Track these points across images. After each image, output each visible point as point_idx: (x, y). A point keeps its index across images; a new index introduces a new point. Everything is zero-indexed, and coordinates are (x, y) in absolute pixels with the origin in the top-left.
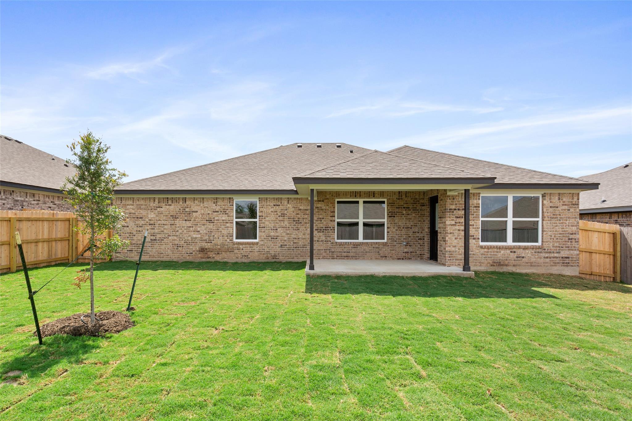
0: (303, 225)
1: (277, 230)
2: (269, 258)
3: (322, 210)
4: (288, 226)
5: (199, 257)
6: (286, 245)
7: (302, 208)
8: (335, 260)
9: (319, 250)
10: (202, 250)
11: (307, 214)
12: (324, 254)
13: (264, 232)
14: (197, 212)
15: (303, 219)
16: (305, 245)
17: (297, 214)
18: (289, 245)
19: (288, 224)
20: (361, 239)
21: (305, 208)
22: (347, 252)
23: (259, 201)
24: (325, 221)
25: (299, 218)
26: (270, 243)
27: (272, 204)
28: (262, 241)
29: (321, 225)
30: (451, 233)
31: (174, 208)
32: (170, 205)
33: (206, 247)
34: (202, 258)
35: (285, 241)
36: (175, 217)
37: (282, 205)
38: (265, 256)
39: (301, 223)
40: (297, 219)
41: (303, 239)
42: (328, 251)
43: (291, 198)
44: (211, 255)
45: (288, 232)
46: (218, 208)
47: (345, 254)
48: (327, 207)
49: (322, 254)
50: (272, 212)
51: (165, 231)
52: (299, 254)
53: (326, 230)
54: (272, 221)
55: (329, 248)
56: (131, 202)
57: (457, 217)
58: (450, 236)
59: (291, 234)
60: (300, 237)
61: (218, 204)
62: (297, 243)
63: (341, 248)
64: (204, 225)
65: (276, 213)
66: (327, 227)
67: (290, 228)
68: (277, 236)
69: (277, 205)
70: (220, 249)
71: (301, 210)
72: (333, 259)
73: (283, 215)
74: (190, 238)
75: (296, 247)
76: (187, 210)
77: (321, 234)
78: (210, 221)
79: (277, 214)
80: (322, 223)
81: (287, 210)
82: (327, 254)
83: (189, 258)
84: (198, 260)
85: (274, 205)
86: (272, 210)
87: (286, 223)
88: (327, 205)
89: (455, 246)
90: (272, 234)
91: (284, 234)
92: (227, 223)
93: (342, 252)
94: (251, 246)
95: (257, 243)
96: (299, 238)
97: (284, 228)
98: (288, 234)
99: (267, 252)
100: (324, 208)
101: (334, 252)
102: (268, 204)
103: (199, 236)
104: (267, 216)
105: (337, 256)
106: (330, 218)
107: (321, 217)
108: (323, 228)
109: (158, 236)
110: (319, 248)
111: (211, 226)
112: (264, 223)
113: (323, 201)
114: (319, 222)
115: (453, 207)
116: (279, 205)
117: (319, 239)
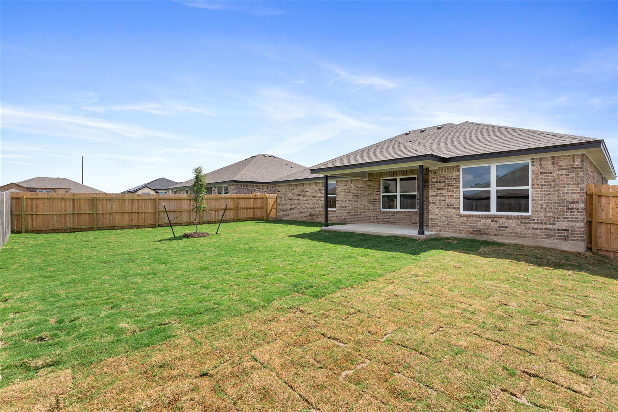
0: (360, 198)
1: (345, 202)
2: (341, 221)
3: (371, 187)
4: (351, 199)
5: (308, 219)
6: (351, 212)
7: (359, 186)
8: (380, 224)
9: (370, 216)
10: (311, 215)
11: (362, 191)
12: (373, 220)
13: (339, 203)
14: (308, 191)
15: (360, 194)
16: (361, 213)
17: (357, 191)
18: (352, 212)
19: (351, 198)
20: (398, 209)
21: (362, 186)
22: (388, 219)
24: (373, 195)
25: (357, 194)
26: (342, 211)
27: (343, 185)
28: (338, 209)
29: (371, 198)
30: (433, 203)
31: (298, 190)
32: (297, 188)
33: (312, 213)
34: (310, 220)
35: (350, 209)
36: (299, 195)
37: (348, 185)
38: (340, 219)
39: (359, 197)
40: (356, 194)
41: (360, 208)
42: (375, 217)
43: (353, 180)
44: (314, 217)
45: (352, 203)
46: (317, 189)
47: (386, 220)
48: (375, 185)
49: (372, 219)
50: (343, 190)
51: (296, 204)
52: (358, 219)
53: (374, 202)
54: (343, 196)
55: (376, 215)
56: (283, 188)
57: (438, 189)
59: (353, 205)
60: (359, 207)
61: (317, 186)
62: (357, 211)
63: (384, 215)
64: (311, 199)
65: (345, 191)
66: (375, 200)
67: (353, 201)
68: (346, 206)
69: (346, 185)
70: (318, 214)
71: (359, 187)
72: (379, 223)
73: (349, 192)
74: (305, 208)
75: (356, 214)
76: (304, 191)
77: (371, 205)
78: (314, 197)
79: (346, 191)
80: (372, 197)
81: (351, 188)
82: (375, 220)
83: (305, 220)
84: (309, 221)
85: (344, 185)
86: (343, 188)
87: (350, 197)
88: (375, 183)
89: (437, 215)
90: (343, 205)
91: (349, 205)
92: (321, 198)
93: (384, 218)
94: (333, 212)
95: (336, 211)
96: (358, 208)
97: (349, 200)
98: (352, 205)
99: (341, 217)
100: (372, 185)
101: (379, 218)
102: (341, 184)
103: (309, 206)
104: (340, 193)
105: (381, 222)
106: (376, 193)
107: (370, 192)
108: (372, 200)
109: (293, 206)
110: (370, 215)
111: (314, 200)
112: (339, 197)
113: (372, 180)
114: (370, 196)
115: (435, 180)
116: (347, 185)
117: (370, 208)
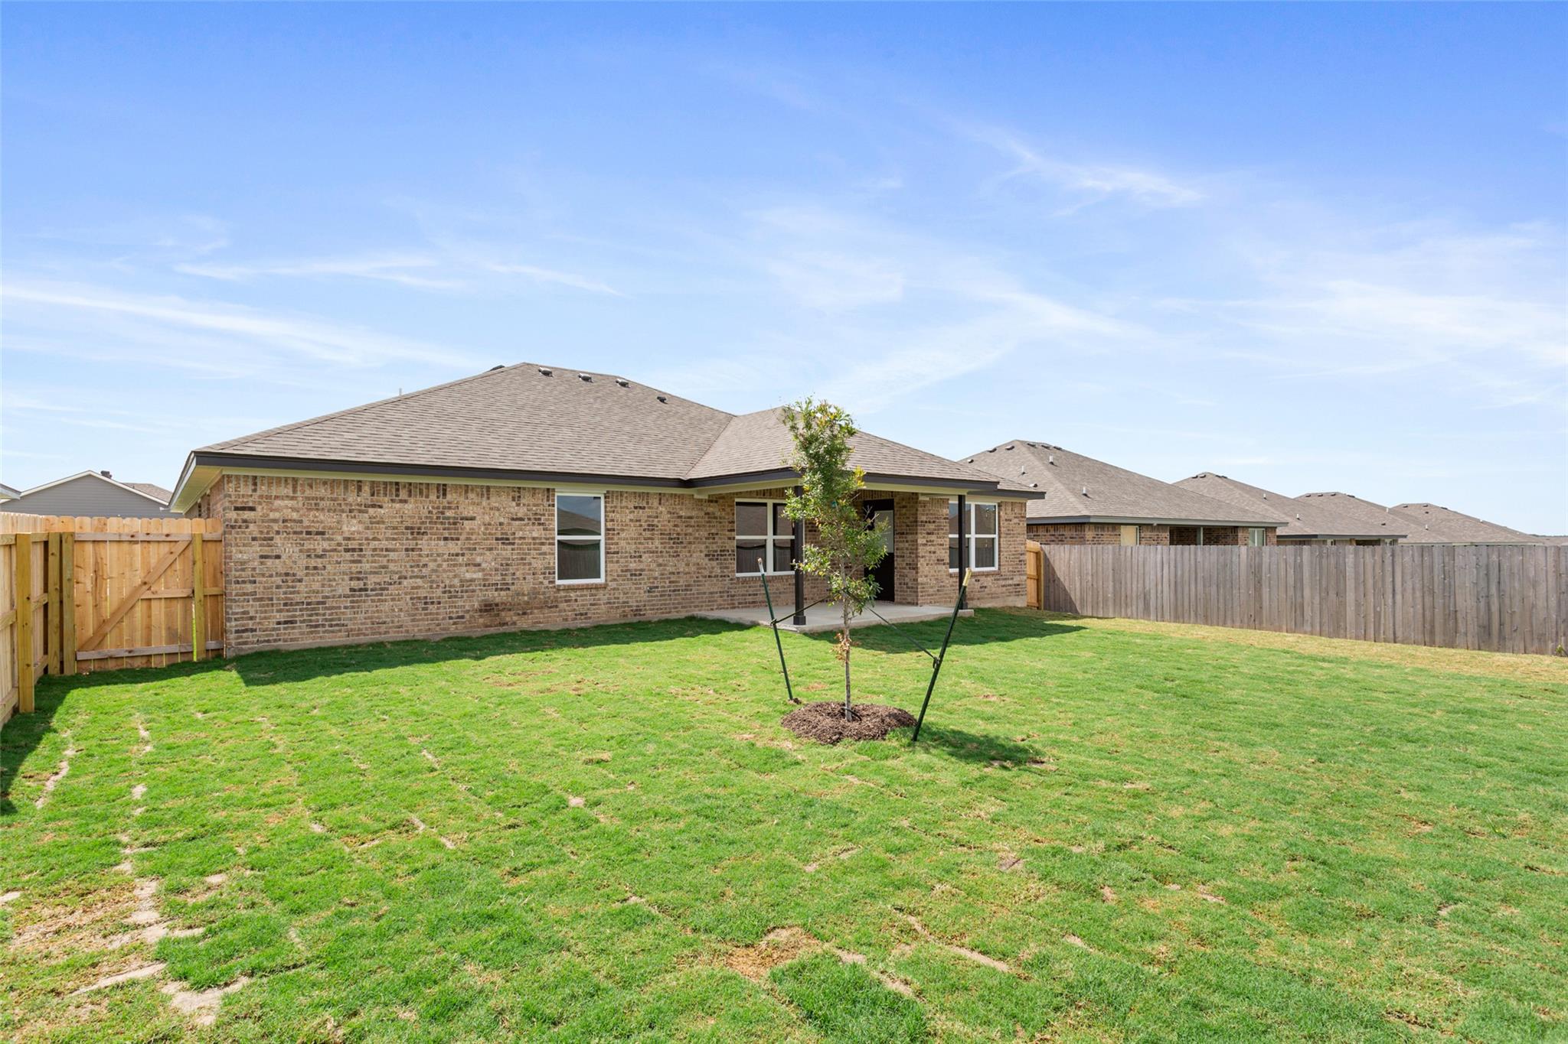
0: (685, 547)
1: (641, 557)
2: (626, 616)
3: (715, 518)
4: (659, 550)
5: (479, 626)
6: (657, 587)
7: (682, 513)
8: (737, 609)
9: (711, 593)
10: (488, 608)
11: (691, 526)
12: (720, 601)
13: (617, 562)
14: (473, 519)
15: (686, 534)
16: (689, 586)
17: (675, 526)
18: (662, 587)
19: (660, 546)
20: (770, 572)
21: (689, 514)
22: (754, 595)
23: (605, 498)
24: (720, 538)
25: (678, 534)
26: (629, 585)
27: (631, 505)
28: (615, 580)
29: (715, 547)
31: (414, 509)
32: (405, 501)
33: (497, 600)
34: (487, 626)
35: (656, 578)
36: (416, 532)
37: (649, 508)
38: (620, 611)
39: (682, 543)
40: (675, 536)
41: (686, 574)
42: (726, 594)
43: (664, 494)
44: (508, 616)
45: (660, 560)
46: (521, 512)
47: (750, 599)
48: (723, 513)
49: (716, 601)
50: (631, 520)
51: (392, 566)
52: (679, 603)
53: (721, 555)
54: (632, 539)
55: (726, 589)
57: (928, 534)
58: (922, 560)
59: (665, 565)
60: (682, 570)
61: (523, 501)
62: (676, 582)
63: (745, 587)
64: (491, 549)
65: (638, 523)
66: (724, 551)
67: (664, 554)
68: (642, 570)
69: (640, 508)
70: (527, 603)
71: (681, 517)
72: (734, 608)
73: (651, 527)
74: (456, 582)
75: (674, 591)
76: (448, 513)
77: (714, 563)
78: (505, 540)
79: (641, 526)
80: (716, 543)
81: (657, 517)
82: (725, 600)
83: (454, 630)
84: (478, 632)
85: (636, 508)
86: (631, 516)
87: (657, 543)
88: (723, 510)
90: (633, 566)
91: (653, 566)
92: (543, 544)
93: (745, 595)
94: (593, 592)
95: (604, 587)
96: (678, 573)
97: (653, 552)
98: (660, 565)
99: (624, 603)
100: (718, 514)
101: (734, 596)
102: (624, 504)
103: (480, 575)
104: (623, 530)
105: (739, 603)
106: (727, 533)
107: (713, 531)
108: (716, 551)
109: (372, 580)
110: (712, 590)
111: (507, 552)
112: (617, 544)
113: (716, 502)
114: (711, 540)
115: (924, 518)
116: (644, 508)
117: (711, 572)
